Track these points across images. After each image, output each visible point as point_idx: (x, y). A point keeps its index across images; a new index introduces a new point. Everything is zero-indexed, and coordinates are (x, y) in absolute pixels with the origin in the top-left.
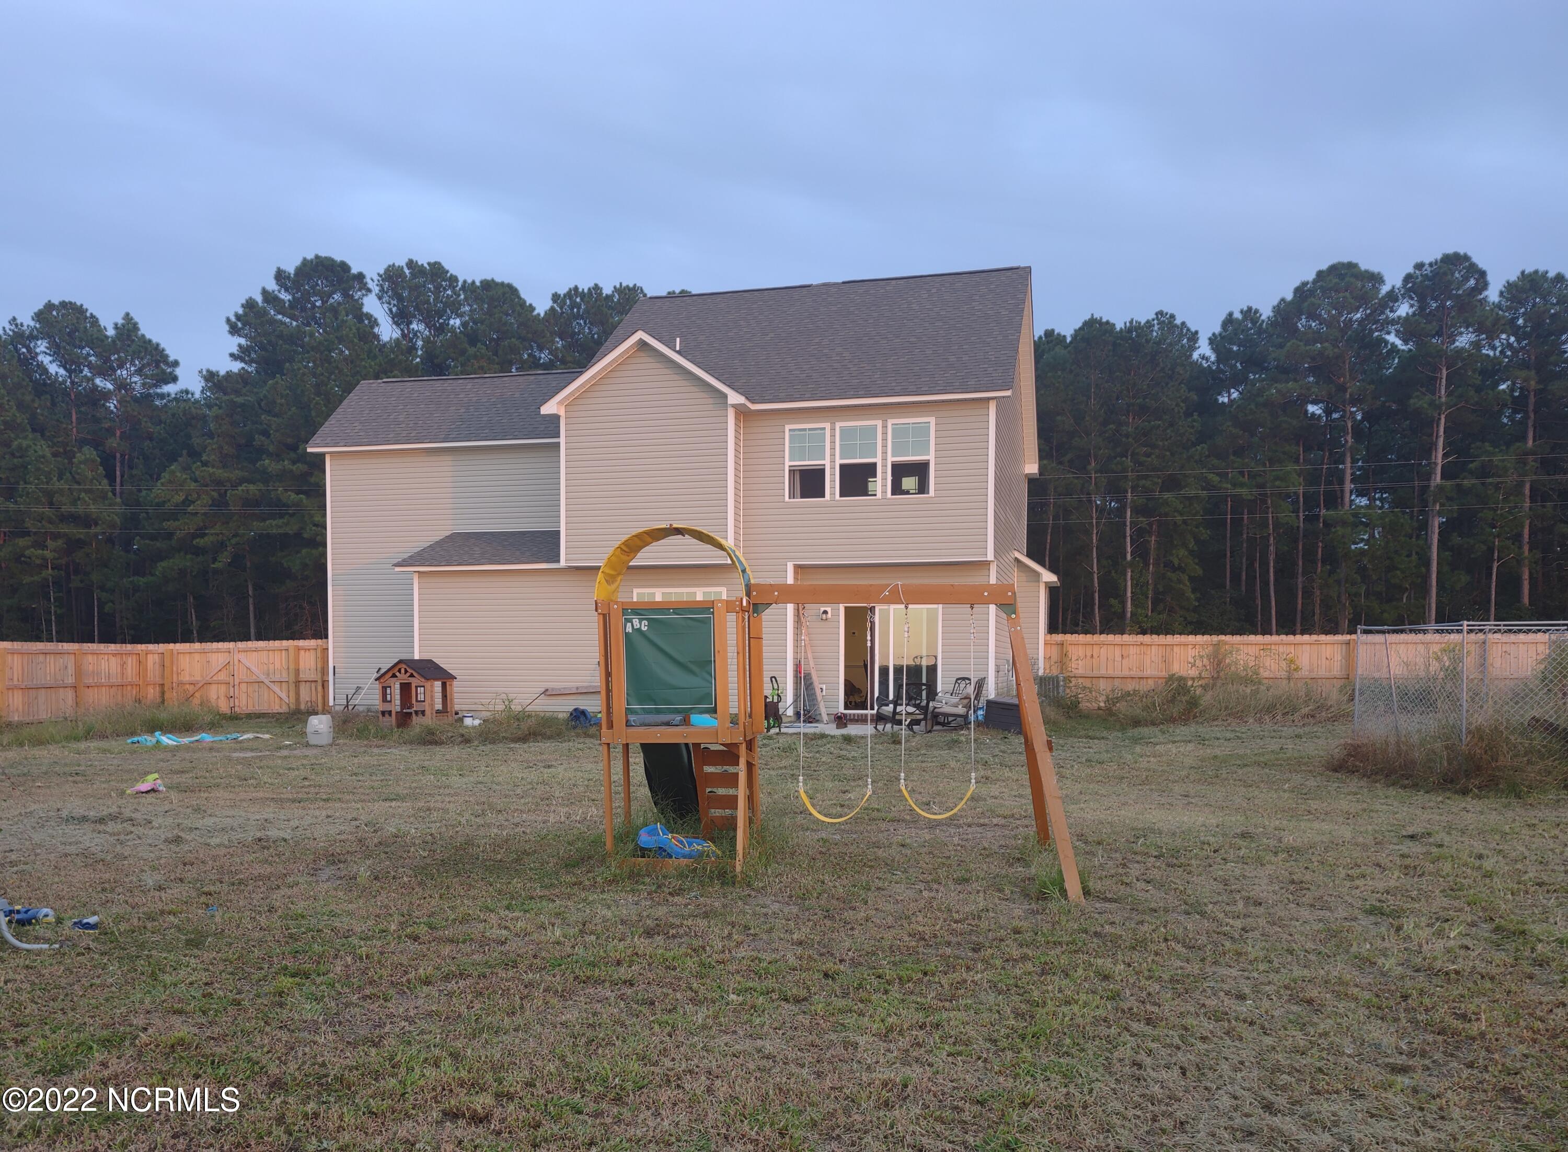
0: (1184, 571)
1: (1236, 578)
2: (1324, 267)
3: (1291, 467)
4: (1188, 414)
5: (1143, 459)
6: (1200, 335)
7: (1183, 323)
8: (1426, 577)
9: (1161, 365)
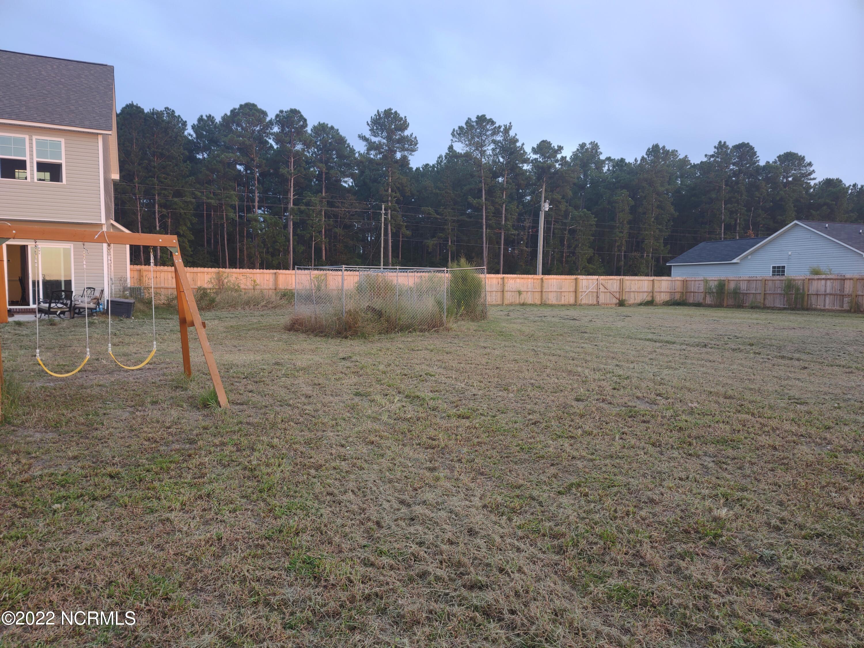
0: (185, 237)
1: (209, 242)
2: (243, 103)
3: (232, 192)
4: (185, 162)
5: (163, 180)
6: (188, 123)
7: (179, 116)
8: (289, 246)
9: (170, 134)
